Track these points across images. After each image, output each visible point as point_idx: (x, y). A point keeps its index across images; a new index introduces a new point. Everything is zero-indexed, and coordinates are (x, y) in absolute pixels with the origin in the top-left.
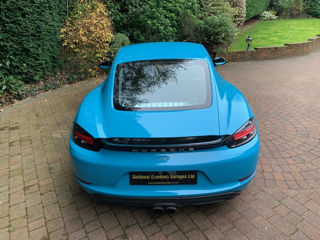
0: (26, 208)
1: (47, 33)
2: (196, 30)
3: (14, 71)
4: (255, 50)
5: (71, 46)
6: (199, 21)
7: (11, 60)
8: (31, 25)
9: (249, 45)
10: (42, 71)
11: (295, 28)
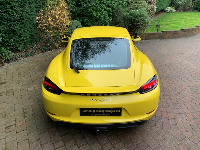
0: (6, 143)
1: (27, 19)
2: (124, 19)
3: (5, 44)
4: (162, 32)
5: (43, 28)
6: (127, 13)
7: (3, 37)
8: (16, 14)
9: (158, 29)
10: (24, 44)
11: (187, 18)
